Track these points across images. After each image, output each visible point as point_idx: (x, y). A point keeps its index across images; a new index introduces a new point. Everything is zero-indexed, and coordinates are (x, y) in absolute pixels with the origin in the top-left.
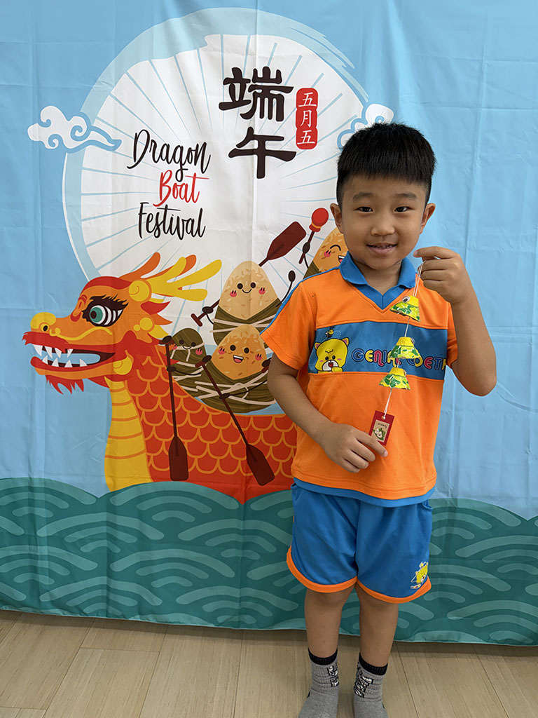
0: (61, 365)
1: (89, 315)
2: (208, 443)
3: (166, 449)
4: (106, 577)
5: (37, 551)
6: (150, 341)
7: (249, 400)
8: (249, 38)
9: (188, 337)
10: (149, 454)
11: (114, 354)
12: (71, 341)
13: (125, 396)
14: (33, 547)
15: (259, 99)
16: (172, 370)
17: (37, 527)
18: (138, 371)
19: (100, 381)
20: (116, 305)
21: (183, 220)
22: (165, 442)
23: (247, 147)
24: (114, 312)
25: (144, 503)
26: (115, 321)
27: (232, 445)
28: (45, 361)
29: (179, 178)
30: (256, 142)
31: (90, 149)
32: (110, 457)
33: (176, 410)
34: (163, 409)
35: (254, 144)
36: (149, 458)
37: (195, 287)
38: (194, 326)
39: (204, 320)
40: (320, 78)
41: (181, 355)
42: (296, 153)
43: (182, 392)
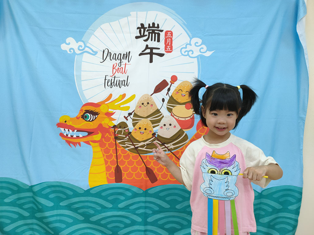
0: (72, 136)
1: (84, 117)
2: (130, 167)
3: (114, 170)
4: (89, 224)
6: (108, 127)
7: (147, 149)
8: (147, 13)
9: (123, 125)
10: (107, 172)
11: (93, 132)
12: (76, 127)
13: (99, 149)
15: (151, 34)
16: (116, 138)
18: (103, 139)
19: (88, 143)
20: (95, 114)
21: (121, 81)
22: (113, 167)
23: (146, 52)
24: (94, 116)
25: (104, 192)
26: (94, 120)
27: (140, 167)
28: (65, 134)
29: (120, 66)
30: (149, 50)
31: (85, 54)
33: (118, 154)
34: (113, 154)
36: (107, 173)
37: (125, 105)
38: (125, 120)
39: (129, 118)
40: (173, 27)
41: (120, 132)
42: (164, 54)
43: (120, 147)
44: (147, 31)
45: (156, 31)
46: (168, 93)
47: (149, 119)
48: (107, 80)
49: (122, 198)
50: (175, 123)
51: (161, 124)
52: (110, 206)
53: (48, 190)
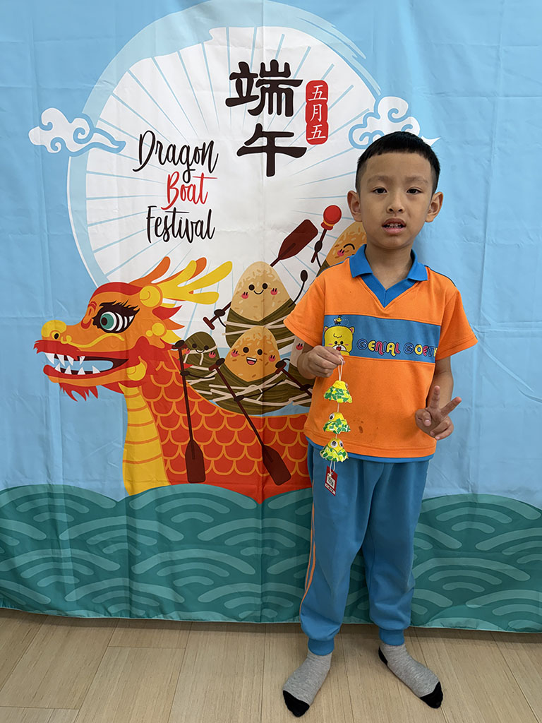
0: (75, 372)
1: (99, 322)
2: (224, 445)
3: (183, 452)
4: (128, 579)
5: (61, 554)
6: (163, 346)
7: (263, 401)
8: (255, 31)
9: (202, 341)
10: (166, 458)
11: (127, 360)
12: (82, 348)
13: (140, 401)
14: (56, 551)
15: (267, 94)
16: (185, 374)
17: (59, 532)
18: (152, 376)
19: (114, 387)
20: (127, 311)
21: (192, 223)
22: (181, 446)
23: (256, 144)
24: (126, 318)
25: (163, 505)
26: (127, 327)
27: (248, 447)
28: (58, 369)
29: (186, 180)
30: (265, 139)
31: (94, 152)
32: (128, 462)
33: (191, 414)
34: (178, 413)
35: (262, 142)
36: (165, 461)
37: (205, 290)
38: (206, 329)
39: (216, 323)
40: (330, 69)
41: (195, 359)
42: (306, 148)
43: (196, 396)
44: (257, 86)
45: (280, 86)
46: (315, 255)
47: (269, 326)
48: (155, 219)
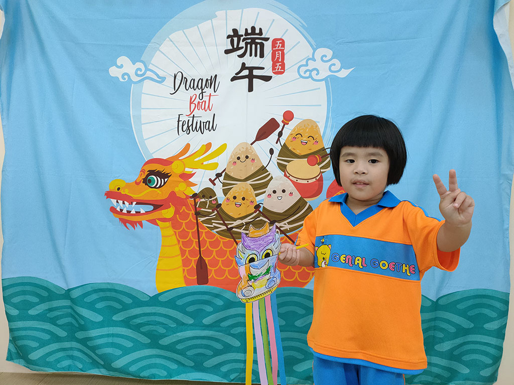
0: (129, 212)
1: (147, 181)
2: (221, 259)
3: (195, 264)
6: (185, 197)
7: (246, 230)
8: (242, 11)
9: (208, 193)
10: (184, 268)
11: (162, 205)
12: (135, 197)
13: (171, 231)
15: (249, 46)
16: (198, 214)
18: (177, 215)
19: (153, 222)
20: (164, 176)
21: (203, 123)
22: (194, 260)
23: (242, 74)
24: (162, 180)
26: (163, 185)
29: (201, 98)
31: (147, 82)
33: (200, 240)
34: (193, 239)
35: (246, 72)
36: (184, 270)
38: (211, 185)
39: (217, 181)
40: (286, 32)
41: (203, 205)
42: (272, 77)
43: (203, 228)
44: (243, 41)
45: (257, 41)
46: (278, 140)
47: (249, 182)
48: (182, 122)
49: (209, 309)
50: (290, 189)
51: (269, 189)
52: (191, 321)
53: (94, 297)
